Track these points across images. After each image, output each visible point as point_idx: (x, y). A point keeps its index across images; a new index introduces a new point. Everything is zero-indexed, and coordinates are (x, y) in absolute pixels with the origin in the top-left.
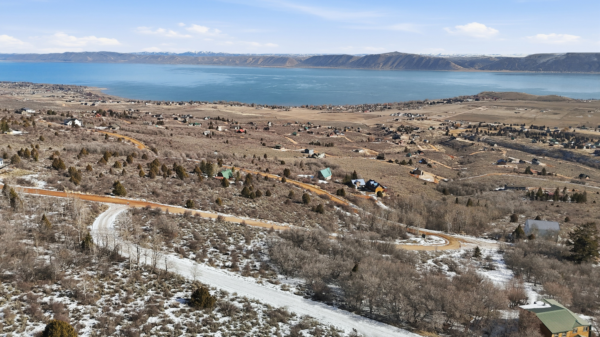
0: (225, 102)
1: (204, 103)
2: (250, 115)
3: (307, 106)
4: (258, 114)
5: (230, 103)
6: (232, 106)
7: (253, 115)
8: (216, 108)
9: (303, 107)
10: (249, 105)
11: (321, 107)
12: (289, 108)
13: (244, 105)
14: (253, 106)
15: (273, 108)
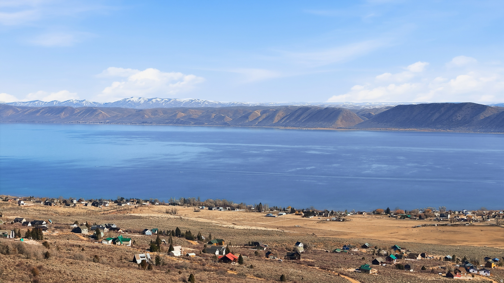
0: (196, 201)
1: (148, 203)
2: (254, 228)
3: (388, 211)
4: (270, 227)
5: (208, 204)
6: (210, 209)
7: (259, 228)
8: (174, 212)
9: (378, 213)
10: (250, 208)
11: (420, 213)
12: (344, 215)
13: (238, 207)
14: (259, 209)
15: (308, 214)
